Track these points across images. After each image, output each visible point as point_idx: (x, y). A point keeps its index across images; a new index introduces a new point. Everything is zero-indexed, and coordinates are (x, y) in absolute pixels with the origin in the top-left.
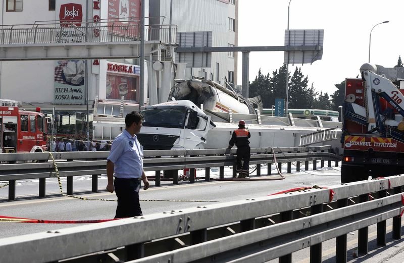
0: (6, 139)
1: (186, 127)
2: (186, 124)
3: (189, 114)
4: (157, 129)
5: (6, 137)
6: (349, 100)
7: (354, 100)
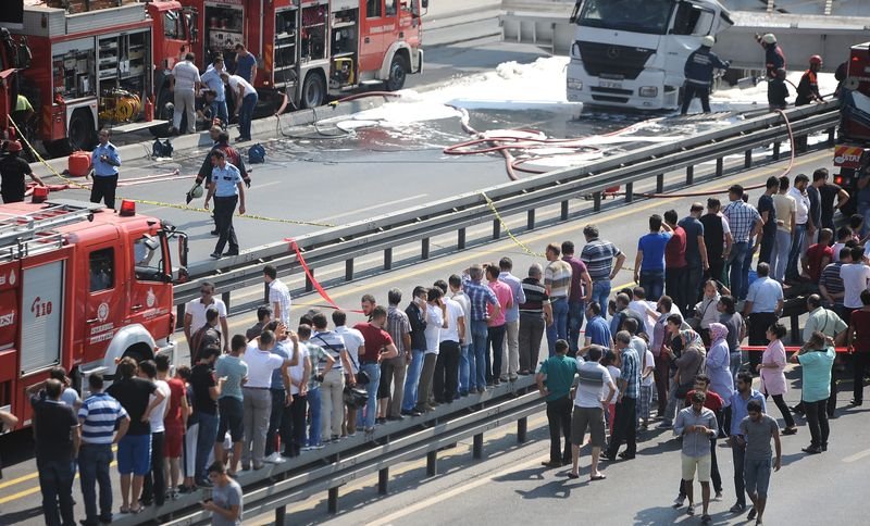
0: (338, 38)
1: (671, 32)
2: (671, 25)
3: (677, 6)
4: (616, 34)
5: (338, 34)
6: (848, 86)
7: (856, 85)
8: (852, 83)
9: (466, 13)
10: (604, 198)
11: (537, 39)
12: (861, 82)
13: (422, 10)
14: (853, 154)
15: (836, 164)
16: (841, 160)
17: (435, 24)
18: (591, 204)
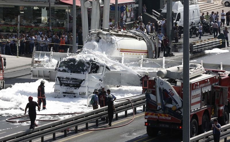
2: (89, 71)
4: (71, 74)
6: (148, 92)
7: (151, 92)
8: (150, 91)
9: (20, 67)
10: (68, 132)
11: (44, 76)
12: (152, 91)
13: (4, 67)
14: (151, 115)
15: (145, 119)
16: (147, 117)
17: (9, 71)
18: (63, 134)
